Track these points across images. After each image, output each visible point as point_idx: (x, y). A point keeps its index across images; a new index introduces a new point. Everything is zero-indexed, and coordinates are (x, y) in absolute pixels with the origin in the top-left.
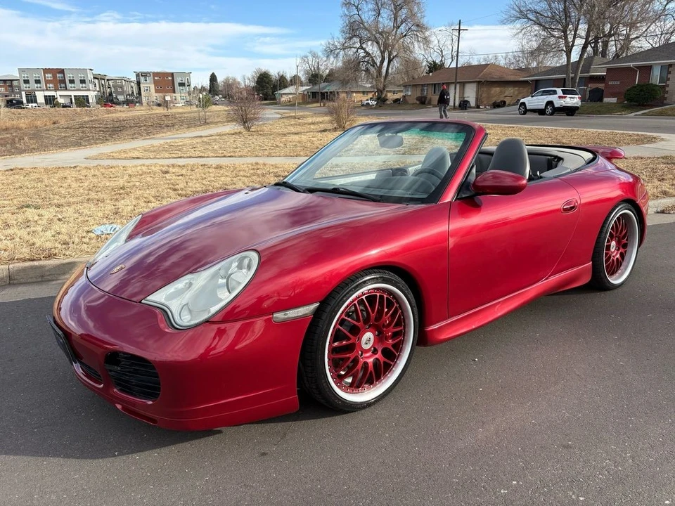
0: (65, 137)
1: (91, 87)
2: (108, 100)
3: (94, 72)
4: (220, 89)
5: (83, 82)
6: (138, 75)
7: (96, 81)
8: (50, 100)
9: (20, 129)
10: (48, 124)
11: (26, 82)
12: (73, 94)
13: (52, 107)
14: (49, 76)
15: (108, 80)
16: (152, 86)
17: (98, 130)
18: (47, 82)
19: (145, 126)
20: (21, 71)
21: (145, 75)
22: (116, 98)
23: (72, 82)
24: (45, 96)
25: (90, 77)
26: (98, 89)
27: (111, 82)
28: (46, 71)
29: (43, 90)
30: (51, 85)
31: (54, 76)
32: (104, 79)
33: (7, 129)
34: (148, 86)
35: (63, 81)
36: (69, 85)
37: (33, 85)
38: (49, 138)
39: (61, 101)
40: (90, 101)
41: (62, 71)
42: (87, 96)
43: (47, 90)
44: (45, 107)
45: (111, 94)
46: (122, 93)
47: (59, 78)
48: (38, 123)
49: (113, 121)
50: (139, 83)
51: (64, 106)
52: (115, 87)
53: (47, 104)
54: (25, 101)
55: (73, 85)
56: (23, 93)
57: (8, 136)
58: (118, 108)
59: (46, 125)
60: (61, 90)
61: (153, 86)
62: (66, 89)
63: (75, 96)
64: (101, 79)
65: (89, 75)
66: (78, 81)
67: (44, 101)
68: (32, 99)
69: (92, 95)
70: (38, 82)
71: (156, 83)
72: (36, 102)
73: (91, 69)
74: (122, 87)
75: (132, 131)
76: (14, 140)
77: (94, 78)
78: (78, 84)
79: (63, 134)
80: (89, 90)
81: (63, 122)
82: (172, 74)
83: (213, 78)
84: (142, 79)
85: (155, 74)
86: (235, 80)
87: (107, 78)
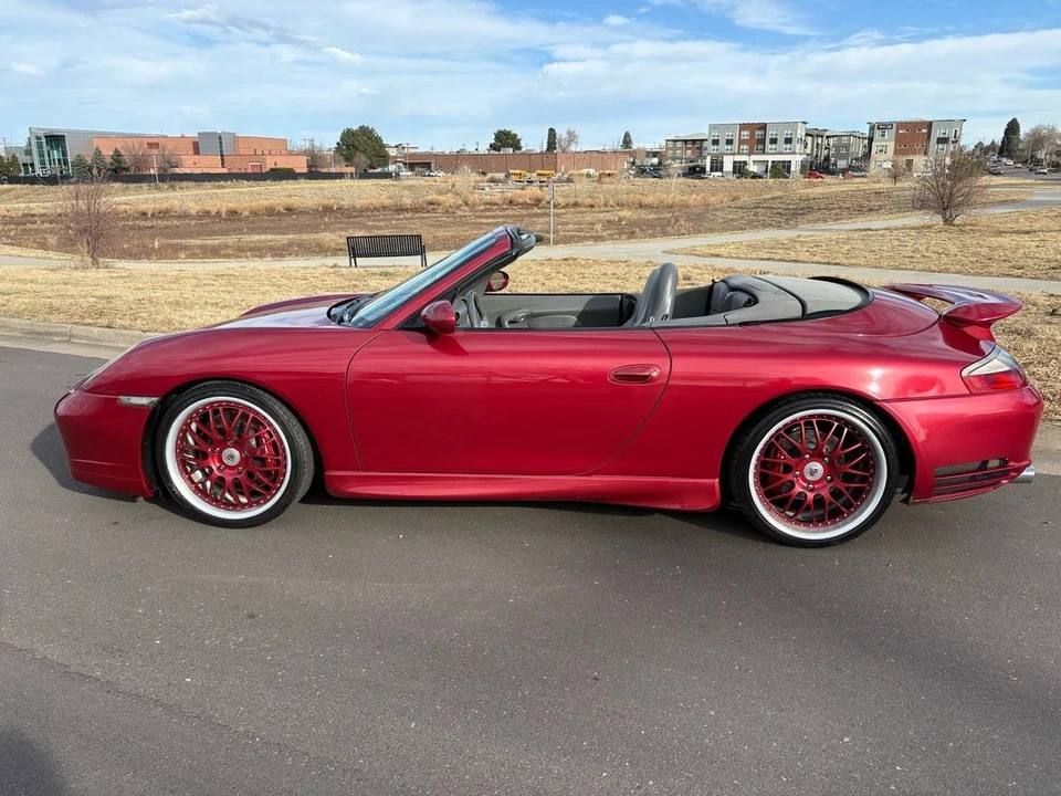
0: (732, 220)
1: (798, 147)
2: (819, 167)
3: (808, 126)
4: (1021, 146)
5: (788, 141)
6: (872, 129)
7: (809, 139)
8: (740, 169)
9: (687, 206)
10: (725, 200)
11: (716, 142)
12: (770, 158)
13: (738, 178)
14: (746, 133)
15: (827, 137)
16: (891, 146)
17: (775, 211)
18: (741, 142)
19: (840, 208)
20: (713, 127)
21: (883, 127)
22: (835, 164)
23: (774, 141)
24: (735, 162)
25: (801, 133)
26: (808, 151)
27: (831, 140)
28: (743, 127)
29: (734, 154)
30: (745, 147)
31: (752, 135)
32: (822, 137)
33: (671, 207)
34: (886, 145)
35: (762, 141)
36: (769, 146)
37: (723, 147)
38: (712, 220)
39: (753, 168)
40: (793, 169)
41: (763, 127)
42: (790, 162)
43: (739, 153)
44: (731, 177)
45: (827, 158)
46: (845, 157)
47: (757, 135)
48: (713, 199)
49: (800, 199)
50: (871, 140)
51: (755, 176)
52: (837, 147)
53: (734, 172)
54: (708, 169)
55: (774, 146)
56: (709, 158)
57: (668, 215)
58: (828, 179)
59: (722, 202)
60: (757, 154)
61: (893, 144)
62: (764, 153)
63: (773, 162)
64: (818, 136)
65: (799, 132)
66: (781, 140)
67: (731, 170)
68: (717, 166)
69: (796, 160)
70: (729, 142)
71: (899, 139)
72: (721, 170)
73: (804, 123)
74: (847, 147)
75: (818, 215)
76: (669, 221)
77: (807, 135)
78: (781, 145)
79: (731, 216)
80: (794, 153)
81: (745, 199)
82: (929, 125)
83: (1013, 128)
84: (877, 133)
85: (901, 125)
86: (1053, 130)
87: (828, 134)
